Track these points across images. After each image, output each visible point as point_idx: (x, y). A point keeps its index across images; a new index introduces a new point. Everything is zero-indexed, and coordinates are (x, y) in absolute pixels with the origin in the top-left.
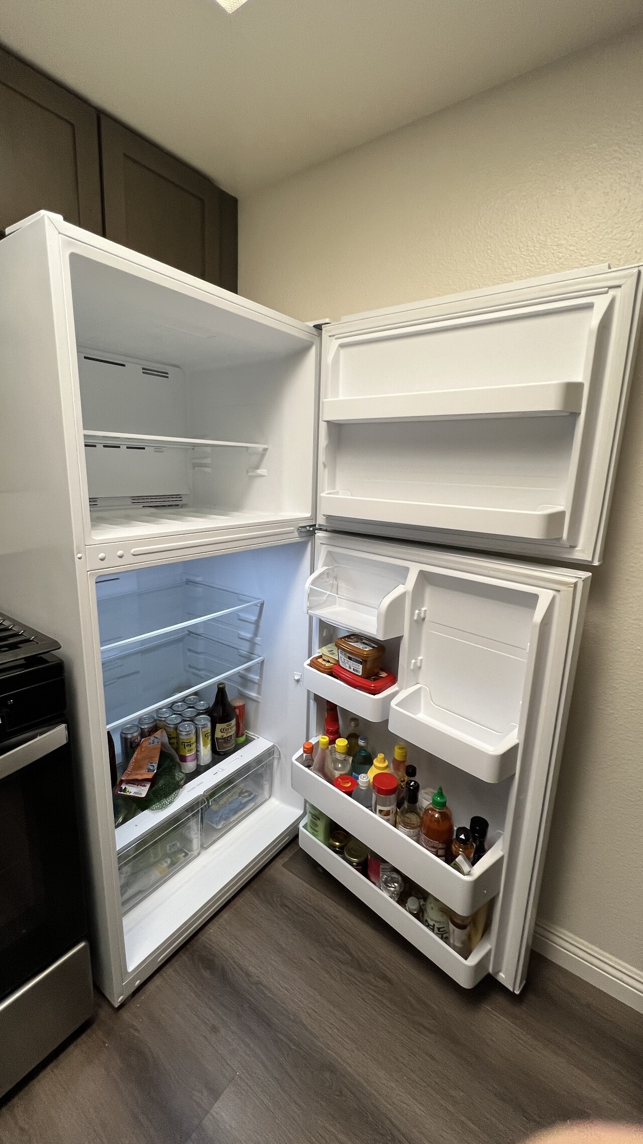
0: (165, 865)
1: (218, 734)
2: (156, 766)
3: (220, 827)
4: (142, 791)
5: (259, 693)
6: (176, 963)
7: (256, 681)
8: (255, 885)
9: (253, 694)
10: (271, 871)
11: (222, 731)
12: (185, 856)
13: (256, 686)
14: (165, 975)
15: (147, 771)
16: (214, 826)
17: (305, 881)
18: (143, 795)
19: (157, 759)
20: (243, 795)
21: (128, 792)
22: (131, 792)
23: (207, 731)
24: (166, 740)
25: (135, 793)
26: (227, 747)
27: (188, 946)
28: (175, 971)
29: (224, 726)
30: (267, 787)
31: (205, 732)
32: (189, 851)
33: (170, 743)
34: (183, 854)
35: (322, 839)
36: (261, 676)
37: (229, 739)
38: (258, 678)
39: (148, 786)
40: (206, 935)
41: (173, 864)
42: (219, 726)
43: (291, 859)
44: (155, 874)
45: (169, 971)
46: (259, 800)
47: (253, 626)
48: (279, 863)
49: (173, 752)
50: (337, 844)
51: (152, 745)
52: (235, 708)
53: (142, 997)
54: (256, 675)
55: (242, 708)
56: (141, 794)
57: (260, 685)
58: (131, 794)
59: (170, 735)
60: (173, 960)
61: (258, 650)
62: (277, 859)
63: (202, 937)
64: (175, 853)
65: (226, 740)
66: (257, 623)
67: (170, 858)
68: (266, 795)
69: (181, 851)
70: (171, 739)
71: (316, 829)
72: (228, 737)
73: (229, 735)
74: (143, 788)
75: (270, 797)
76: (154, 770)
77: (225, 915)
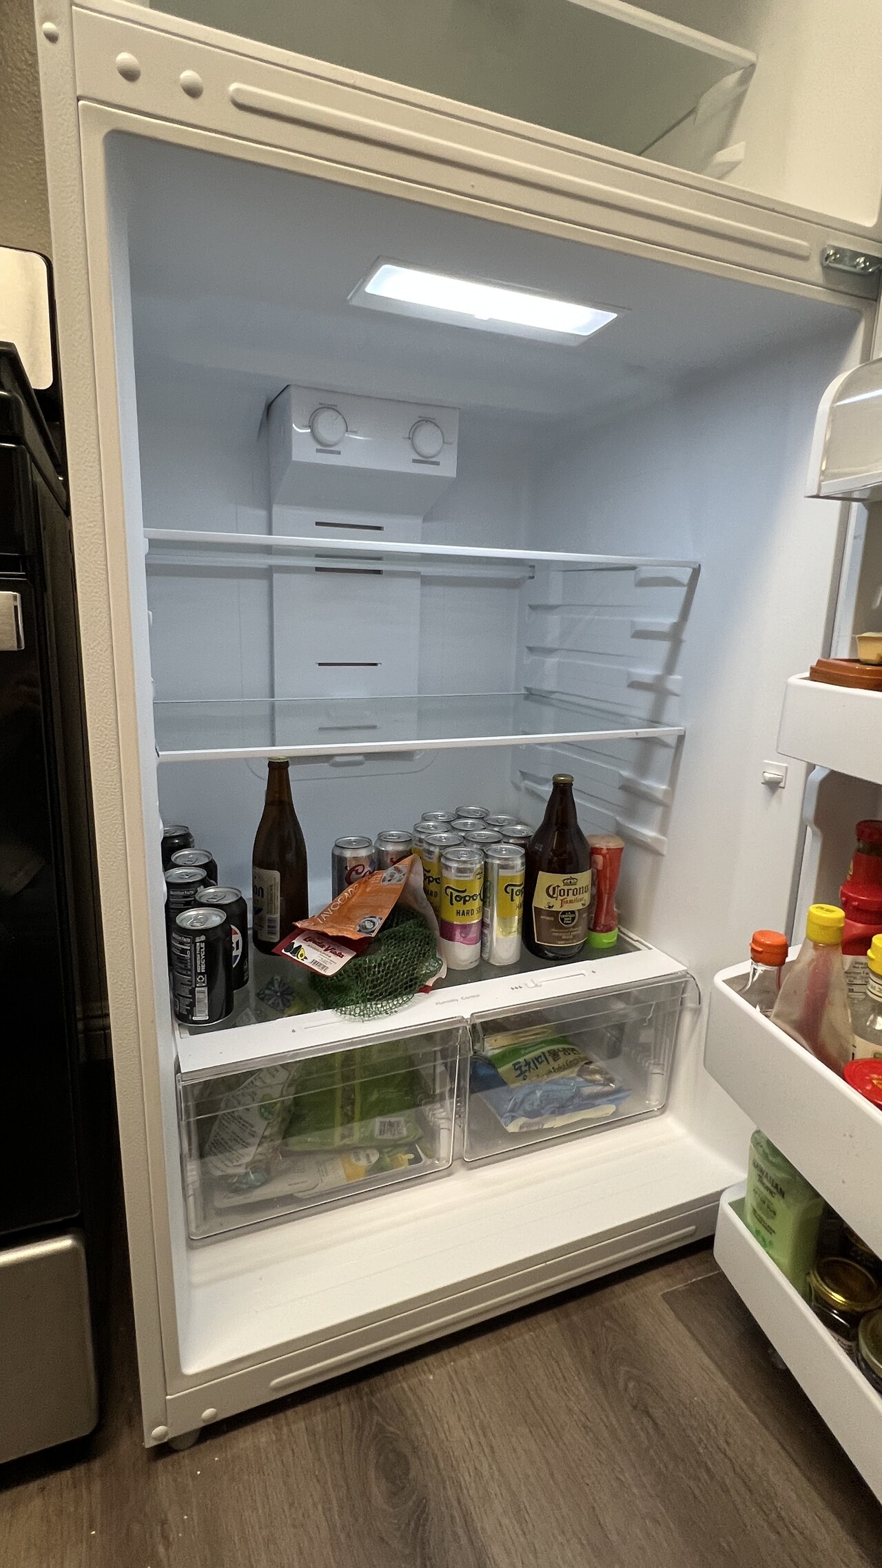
0: (363, 1163)
1: (541, 901)
2: (379, 924)
3: (512, 1128)
4: (331, 964)
5: (663, 829)
6: (319, 1414)
7: (660, 796)
8: (576, 1312)
9: (648, 833)
10: (625, 1295)
11: (551, 892)
12: (411, 1162)
13: (658, 811)
14: (285, 1430)
15: (358, 928)
16: (502, 1121)
17: (723, 1373)
18: (329, 973)
19: (386, 913)
20: (588, 1077)
21: (302, 955)
22: (306, 958)
23: (512, 878)
24: (418, 880)
25: (315, 962)
26: (560, 939)
27: (364, 1387)
28: (311, 1432)
29: (556, 879)
30: (657, 1081)
31: (505, 878)
32: (429, 1157)
33: (425, 889)
34: (412, 1156)
35: (786, 1261)
36: (672, 782)
37: (567, 918)
38: (664, 787)
39: (347, 957)
40: (415, 1381)
41: (379, 1167)
42: (545, 879)
43: (693, 1290)
44: (336, 1174)
45: (296, 1422)
46: (629, 1106)
47: (664, 646)
48: (657, 1286)
49: (430, 912)
50: (838, 1298)
51: (386, 883)
52: (595, 851)
53: (214, 1455)
54: (660, 780)
55: (615, 856)
56: (325, 968)
57: (666, 807)
58: (305, 962)
59: (429, 872)
60: (317, 1404)
61: (672, 707)
62: (654, 1274)
63: (403, 1383)
64: (396, 1146)
65: (558, 920)
66: (675, 635)
67: (381, 1153)
68: (654, 1101)
69: (410, 1147)
70: (430, 881)
71: (769, 1222)
72: (564, 913)
73: (566, 908)
74: (333, 957)
75: (663, 1109)
76: (373, 932)
77: (477, 1354)
